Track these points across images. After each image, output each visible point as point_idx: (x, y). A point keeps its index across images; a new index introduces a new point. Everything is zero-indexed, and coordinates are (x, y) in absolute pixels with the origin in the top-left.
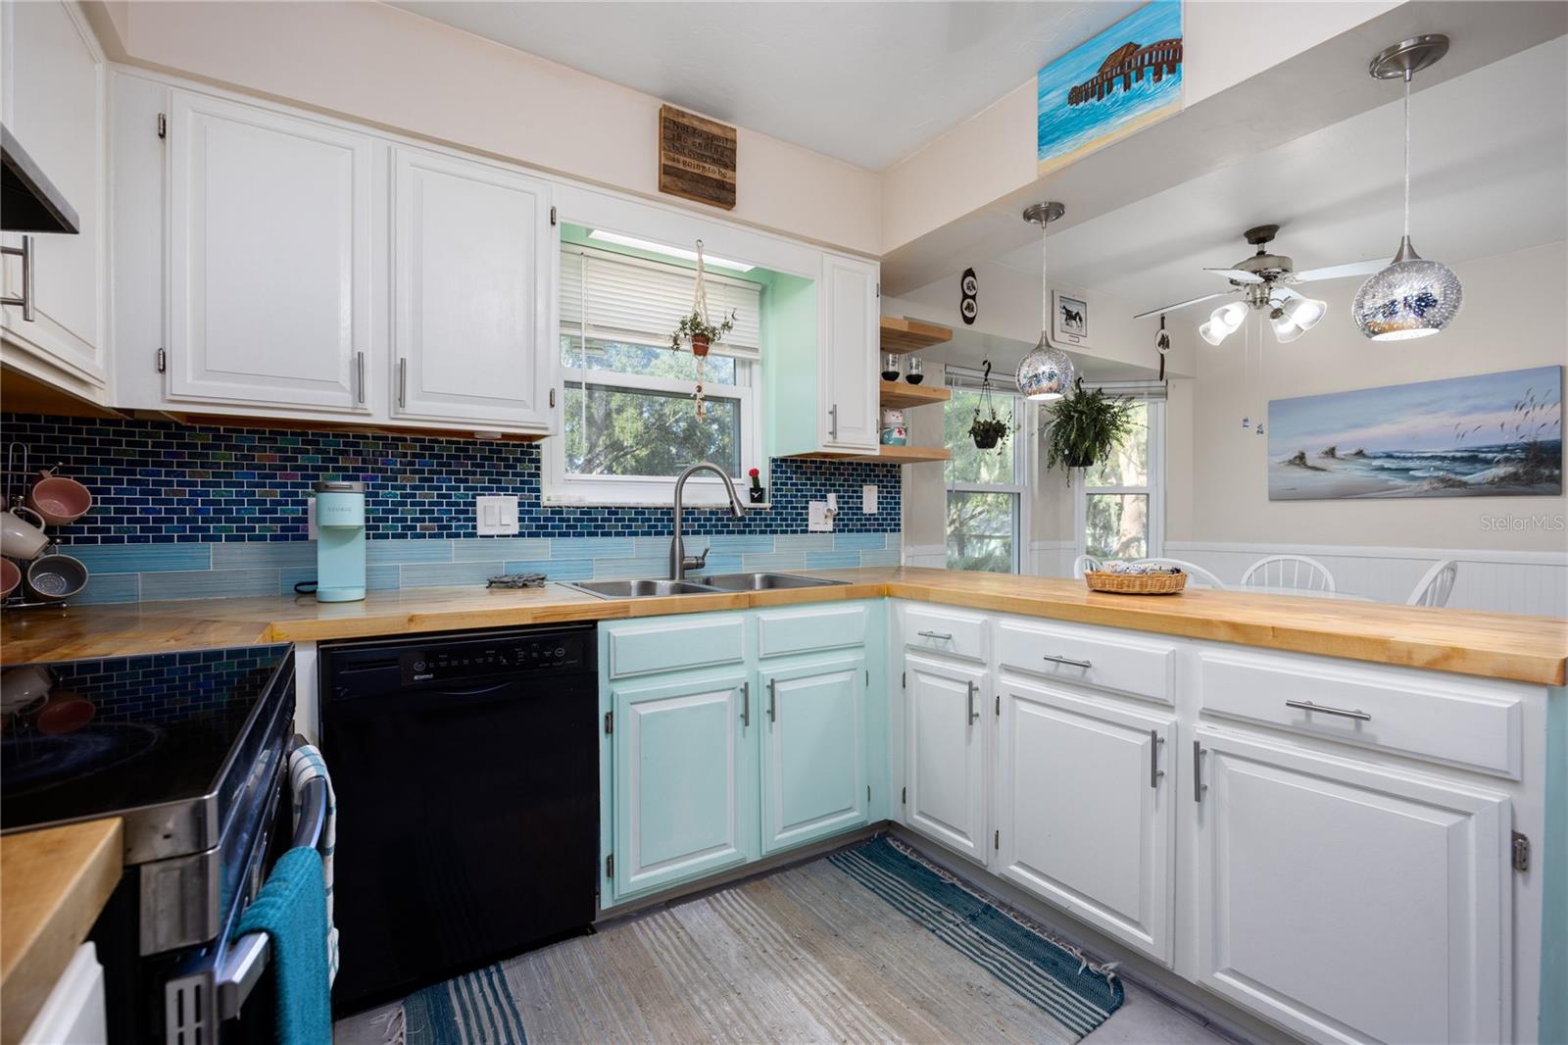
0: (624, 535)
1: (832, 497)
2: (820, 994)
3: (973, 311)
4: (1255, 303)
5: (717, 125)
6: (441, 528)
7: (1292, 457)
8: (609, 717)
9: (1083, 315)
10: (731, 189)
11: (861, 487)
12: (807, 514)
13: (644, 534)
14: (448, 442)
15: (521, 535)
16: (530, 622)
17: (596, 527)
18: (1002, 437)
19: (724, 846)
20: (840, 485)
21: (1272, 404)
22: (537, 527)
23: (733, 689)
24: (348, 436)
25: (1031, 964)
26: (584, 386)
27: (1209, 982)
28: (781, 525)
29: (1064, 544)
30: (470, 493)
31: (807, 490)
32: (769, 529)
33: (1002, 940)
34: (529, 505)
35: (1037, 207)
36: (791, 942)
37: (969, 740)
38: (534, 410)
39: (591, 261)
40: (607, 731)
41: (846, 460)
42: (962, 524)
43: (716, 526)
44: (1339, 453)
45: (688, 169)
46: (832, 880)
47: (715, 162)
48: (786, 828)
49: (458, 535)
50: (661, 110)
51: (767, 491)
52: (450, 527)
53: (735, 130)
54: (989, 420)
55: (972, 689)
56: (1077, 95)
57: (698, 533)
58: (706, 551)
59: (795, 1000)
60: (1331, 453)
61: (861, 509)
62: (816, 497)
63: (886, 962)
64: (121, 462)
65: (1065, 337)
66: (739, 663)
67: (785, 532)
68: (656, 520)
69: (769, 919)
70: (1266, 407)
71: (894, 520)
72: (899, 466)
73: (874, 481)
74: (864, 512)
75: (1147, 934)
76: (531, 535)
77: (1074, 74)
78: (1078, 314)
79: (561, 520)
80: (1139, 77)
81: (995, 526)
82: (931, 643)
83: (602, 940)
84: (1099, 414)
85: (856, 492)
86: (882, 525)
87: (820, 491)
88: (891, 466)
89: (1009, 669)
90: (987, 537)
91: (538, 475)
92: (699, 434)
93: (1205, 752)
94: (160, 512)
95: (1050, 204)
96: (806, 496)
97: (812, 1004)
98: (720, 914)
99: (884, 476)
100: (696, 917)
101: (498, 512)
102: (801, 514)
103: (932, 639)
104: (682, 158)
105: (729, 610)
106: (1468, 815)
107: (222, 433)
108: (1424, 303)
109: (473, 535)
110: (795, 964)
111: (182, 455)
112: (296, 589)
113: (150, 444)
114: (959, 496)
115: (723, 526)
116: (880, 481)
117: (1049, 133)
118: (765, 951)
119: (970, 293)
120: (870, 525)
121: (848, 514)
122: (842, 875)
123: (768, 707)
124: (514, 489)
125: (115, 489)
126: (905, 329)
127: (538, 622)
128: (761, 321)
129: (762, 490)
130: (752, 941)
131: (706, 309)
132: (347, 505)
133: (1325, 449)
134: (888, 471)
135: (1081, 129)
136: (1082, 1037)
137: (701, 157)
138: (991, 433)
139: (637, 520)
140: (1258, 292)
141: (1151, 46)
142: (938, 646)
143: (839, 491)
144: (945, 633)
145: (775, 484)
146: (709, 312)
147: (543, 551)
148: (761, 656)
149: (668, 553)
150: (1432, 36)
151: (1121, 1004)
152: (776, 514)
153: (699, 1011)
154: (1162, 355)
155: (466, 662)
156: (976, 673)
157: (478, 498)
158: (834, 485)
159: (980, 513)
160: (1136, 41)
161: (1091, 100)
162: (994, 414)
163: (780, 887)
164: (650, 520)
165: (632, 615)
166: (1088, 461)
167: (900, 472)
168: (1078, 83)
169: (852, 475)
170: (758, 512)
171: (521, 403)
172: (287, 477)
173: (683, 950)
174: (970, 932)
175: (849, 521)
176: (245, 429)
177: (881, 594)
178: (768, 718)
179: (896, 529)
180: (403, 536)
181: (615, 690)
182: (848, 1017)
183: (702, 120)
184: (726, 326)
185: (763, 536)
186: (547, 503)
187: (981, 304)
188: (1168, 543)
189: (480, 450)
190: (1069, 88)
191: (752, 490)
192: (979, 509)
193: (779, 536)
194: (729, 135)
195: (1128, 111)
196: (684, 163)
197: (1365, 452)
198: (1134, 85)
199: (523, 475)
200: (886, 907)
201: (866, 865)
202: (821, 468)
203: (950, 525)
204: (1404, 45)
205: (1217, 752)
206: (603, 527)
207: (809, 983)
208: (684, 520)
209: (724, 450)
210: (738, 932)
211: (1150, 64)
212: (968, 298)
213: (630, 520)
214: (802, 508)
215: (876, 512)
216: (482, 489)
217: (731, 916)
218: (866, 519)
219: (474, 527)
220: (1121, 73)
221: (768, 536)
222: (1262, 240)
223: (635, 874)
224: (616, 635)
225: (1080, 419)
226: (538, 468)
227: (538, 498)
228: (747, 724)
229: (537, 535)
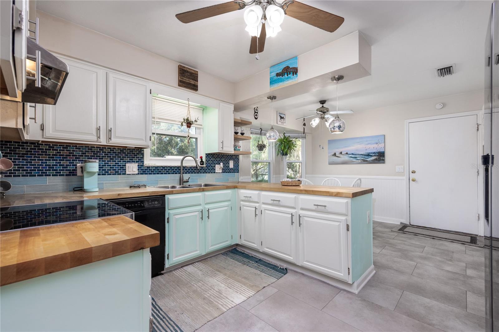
0: (167, 174)
1: (222, 164)
2: (222, 279)
3: (257, 116)
4: (321, 118)
5: (193, 70)
6: (115, 172)
7: (333, 154)
8: (168, 219)
9: (284, 117)
10: (197, 86)
11: (229, 161)
12: (215, 168)
13: (172, 173)
14: (118, 149)
15: (138, 174)
16: (149, 195)
17: (159, 172)
18: (265, 148)
19: (197, 251)
20: (224, 161)
21: (329, 141)
22: (143, 172)
23: (198, 211)
24: (89, 147)
25: (269, 268)
26: (156, 134)
27: (303, 264)
28: (208, 171)
29: (281, 176)
30: (124, 163)
31: (215, 162)
32: (205, 172)
33: (263, 265)
34: (141, 166)
35: (270, 97)
36: (214, 271)
37: (255, 221)
38: (146, 141)
39: (157, 101)
40: (168, 222)
41: (225, 154)
42: (257, 171)
43: (191, 171)
44: (343, 153)
45: (186, 81)
46: (223, 258)
47: (193, 79)
48: (212, 246)
49: (121, 174)
50: (179, 66)
51: (205, 162)
52: (118, 172)
53: (198, 72)
54: (262, 144)
55: (256, 208)
56: (278, 75)
57: (187, 173)
58: (189, 178)
59: (216, 281)
60: (341, 153)
61: (229, 167)
62: (217, 163)
63: (237, 272)
64: (20, 154)
65: (280, 123)
66: (200, 205)
67: (209, 173)
68: (175, 170)
69: (208, 267)
70: (328, 141)
71: (238, 169)
72: (239, 156)
73: (232, 160)
74: (230, 167)
75: (292, 257)
76: (141, 174)
77: (277, 70)
78: (283, 117)
79: (149, 170)
80: (290, 74)
81: (266, 171)
82: (246, 199)
83: (166, 276)
84: (289, 142)
85: (228, 162)
86: (234, 171)
87: (218, 162)
88: (237, 156)
89: (264, 203)
90: (264, 175)
91: (143, 158)
92: (173, 142)
93: (301, 217)
94: (32, 168)
95: (273, 96)
96: (215, 163)
97: (220, 281)
98: (196, 267)
99: (235, 158)
100: (190, 269)
101: (132, 168)
102: (214, 168)
103: (247, 198)
104: (184, 78)
105: (198, 192)
106: (341, 222)
107: (51, 146)
108: (339, 127)
109: (125, 174)
110: (215, 275)
111: (39, 152)
112: (73, 189)
113: (29, 148)
114: (256, 163)
115: (193, 171)
116: (234, 160)
117: (272, 82)
118: (208, 273)
119: (257, 112)
120: (231, 171)
121: (225, 168)
122: (225, 257)
123: (207, 216)
124: (136, 162)
125: (18, 161)
126: (240, 121)
127: (150, 195)
128: (203, 118)
129: (203, 162)
130: (204, 272)
131: (190, 116)
132: (94, 166)
133: (340, 152)
134: (236, 157)
135: (278, 82)
136: (278, 279)
137: (189, 78)
138: (262, 147)
139: (170, 170)
140: (322, 115)
141: (292, 68)
142: (248, 199)
143: (223, 162)
144: (250, 196)
145: (207, 160)
146: (191, 117)
147: (144, 178)
148: (206, 203)
149: (179, 179)
150: (341, 76)
151: (287, 273)
152: (207, 168)
153: (193, 285)
154: (304, 128)
155: (133, 205)
156: (257, 205)
157: (126, 164)
158: (222, 161)
159: (262, 168)
160: (289, 66)
161: (280, 77)
162: (263, 142)
163: (210, 261)
164: (174, 170)
165: (174, 193)
166: (286, 154)
167: (239, 157)
168: (278, 72)
169: (227, 158)
170: (202, 168)
171: (142, 139)
172: (71, 158)
173: (187, 275)
174: (256, 265)
175: (226, 170)
176: (58, 145)
177: (235, 187)
178: (207, 218)
179: (238, 172)
180: (105, 174)
181: (170, 212)
182: (228, 282)
183: (189, 69)
184: (196, 121)
185: (204, 174)
186: (146, 165)
187: (259, 114)
188: (306, 175)
189: (127, 151)
190: (276, 73)
191: (200, 162)
192: (262, 166)
193: (208, 174)
194: (196, 73)
195: (288, 81)
196: (185, 80)
197: (348, 153)
198: (289, 75)
199: (139, 158)
200: (236, 262)
201: (231, 254)
202: (219, 156)
203: (253, 171)
204: (336, 77)
205: (303, 216)
206: (161, 172)
207: (219, 277)
208: (183, 170)
209: (182, 148)
210: (201, 270)
211: (292, 72)
212: (256, 112)
213: (168, 170)
214: (214, 167)
215: (233, 167)
216: (127, 161)
217: (199, 267)
218: (230, 169)
219: (125, 172)
220: (286, 72)
221: (205, 174)
222: (323, 104)
223: (174, 258)
224: (170, 198)
225: (284, 143)
226: (143, 156)
227: (143, 164)
228: (202, 220)
229: (143, 174)
